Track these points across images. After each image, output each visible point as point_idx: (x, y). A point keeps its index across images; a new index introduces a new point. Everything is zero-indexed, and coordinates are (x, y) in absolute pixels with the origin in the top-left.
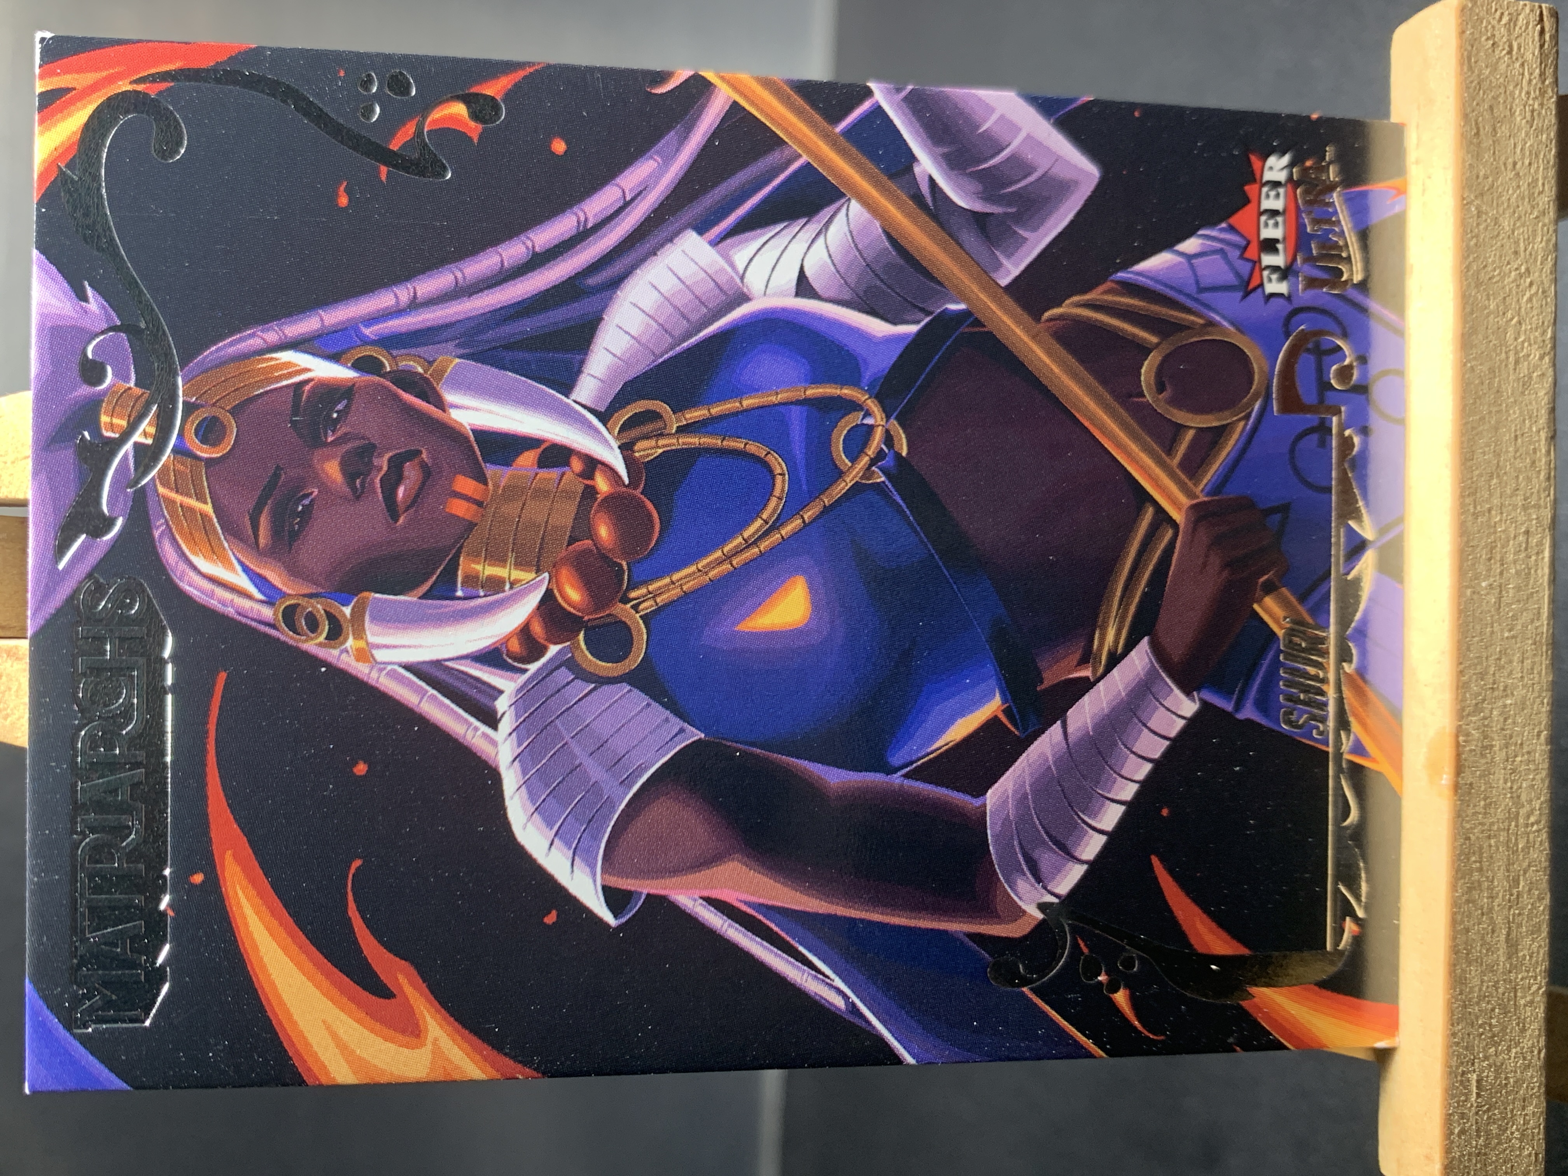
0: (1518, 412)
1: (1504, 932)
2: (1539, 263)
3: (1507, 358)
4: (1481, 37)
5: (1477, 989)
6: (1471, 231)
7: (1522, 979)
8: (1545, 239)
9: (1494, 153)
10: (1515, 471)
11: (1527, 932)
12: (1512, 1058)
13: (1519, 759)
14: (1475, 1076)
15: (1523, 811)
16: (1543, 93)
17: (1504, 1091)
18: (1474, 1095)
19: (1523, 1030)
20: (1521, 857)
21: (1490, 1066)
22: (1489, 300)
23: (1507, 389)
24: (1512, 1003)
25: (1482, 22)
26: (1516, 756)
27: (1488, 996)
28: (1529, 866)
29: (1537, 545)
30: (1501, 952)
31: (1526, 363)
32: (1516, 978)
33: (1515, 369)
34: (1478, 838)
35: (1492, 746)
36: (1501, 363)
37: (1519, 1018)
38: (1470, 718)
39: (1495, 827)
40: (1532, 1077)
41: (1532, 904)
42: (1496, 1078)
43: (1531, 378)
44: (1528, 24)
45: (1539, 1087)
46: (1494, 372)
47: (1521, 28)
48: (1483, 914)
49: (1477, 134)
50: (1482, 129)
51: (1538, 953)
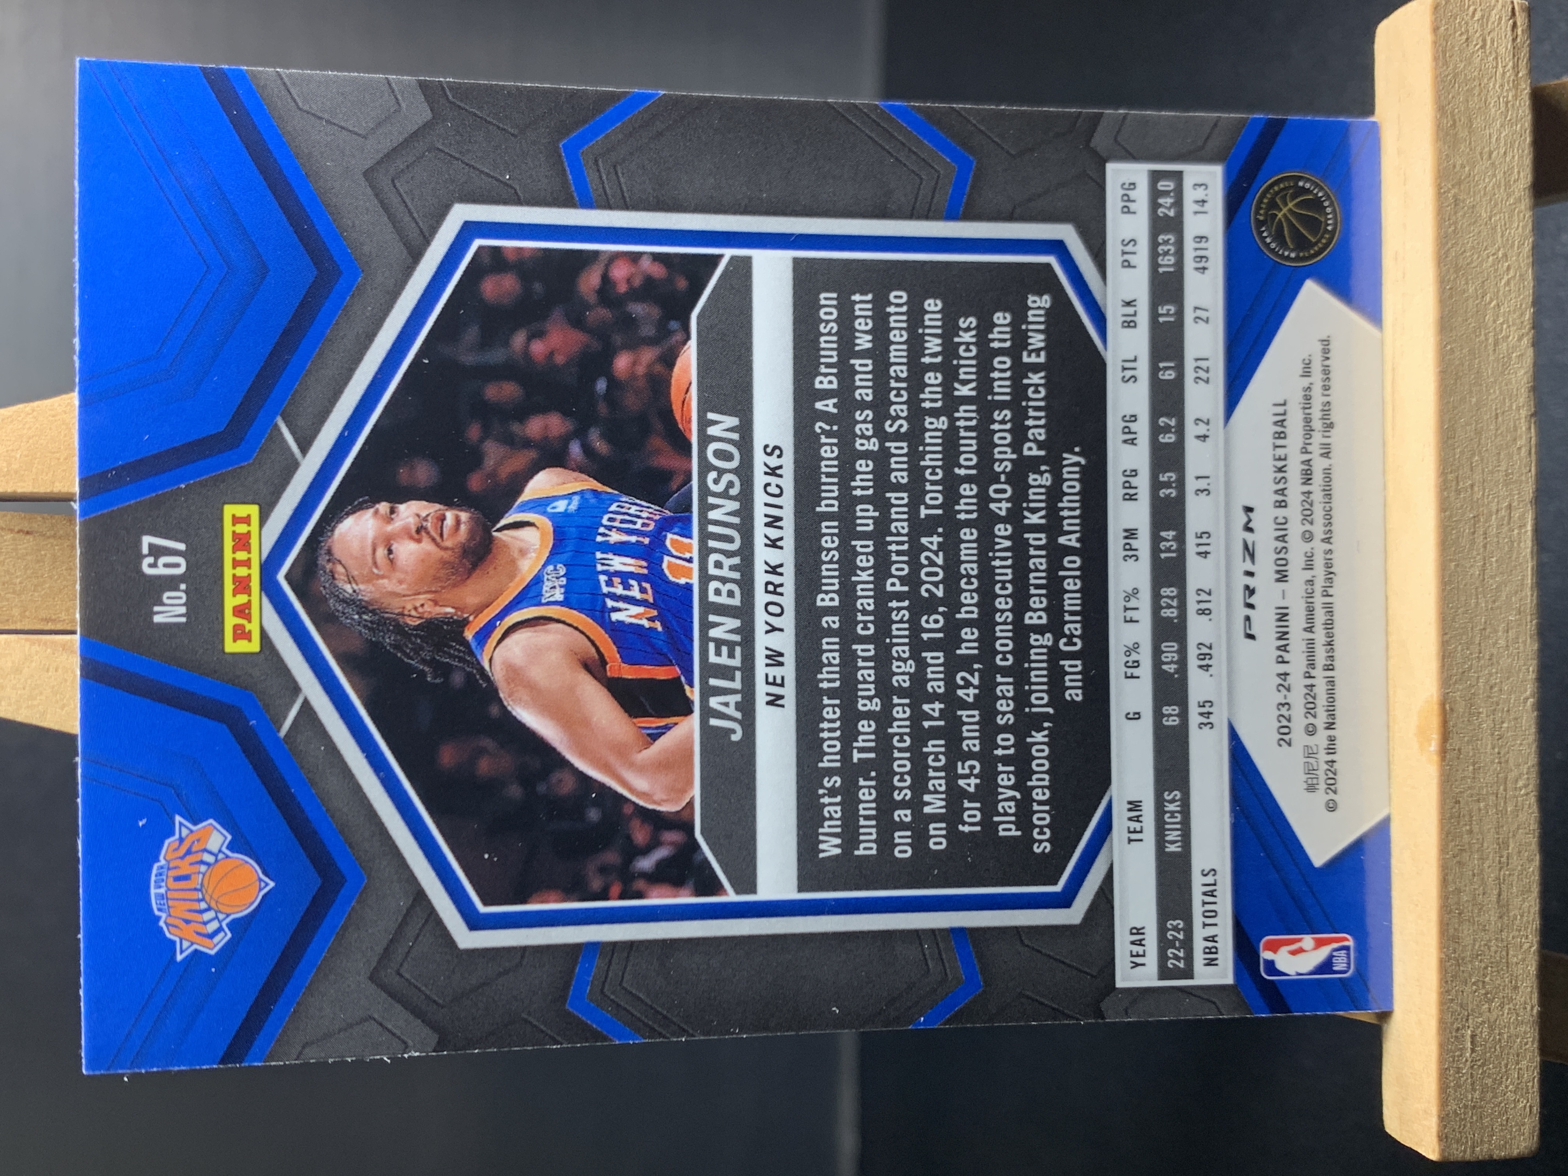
0: (1498, 392)
1: (1495, 892)
2: (1516, 248)
3: (1487, 339)
4: (1455, 32)
5: (1470, 947)
6: (1449, 219)
7: (1513, 938)
8: (1521, 224)
9: (1470, 144)
10: (1497, 448)
11: (1518, 892)
12: (1506, 1015)
13: (1505, 725)
14: (1469, 1032)
15: (1512, 776)
16: (1516, 87)
17: (1498, 1047)
18: (1469, 1050)
19: (1516, 988)
20: (1510, 820)
21: (1484, 1022)
22: (1467, 283)
23: (1487, 369)
24: (1504, 961)
25: (1456, 19)
26: (1503, 722)
27: (1481, 955)
28: (1518, 829)
29: (1519, 518)
30: (1492, 913)
31: (1505, 344)
32: (1507, 937)
33: (1495, 350)
34: (1467, 803)
35: (1480, 713)
36: (1481, 345)
37: (1512, 975)
38: (1457, 686)
39: (1485, 792)
40: (1525, 1033)
41: (1522, 865)
42: (1490, 1034)
43: (1510, 359)
44: (1500, 18)
45: (1533, 1042)
46: (1475, 353)
47: (1493, 23)
48: (1474, 875)
49: (1454, 125)
50: (1458, 120)
51: (1529, 912)
